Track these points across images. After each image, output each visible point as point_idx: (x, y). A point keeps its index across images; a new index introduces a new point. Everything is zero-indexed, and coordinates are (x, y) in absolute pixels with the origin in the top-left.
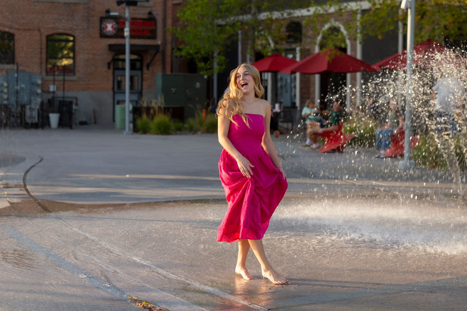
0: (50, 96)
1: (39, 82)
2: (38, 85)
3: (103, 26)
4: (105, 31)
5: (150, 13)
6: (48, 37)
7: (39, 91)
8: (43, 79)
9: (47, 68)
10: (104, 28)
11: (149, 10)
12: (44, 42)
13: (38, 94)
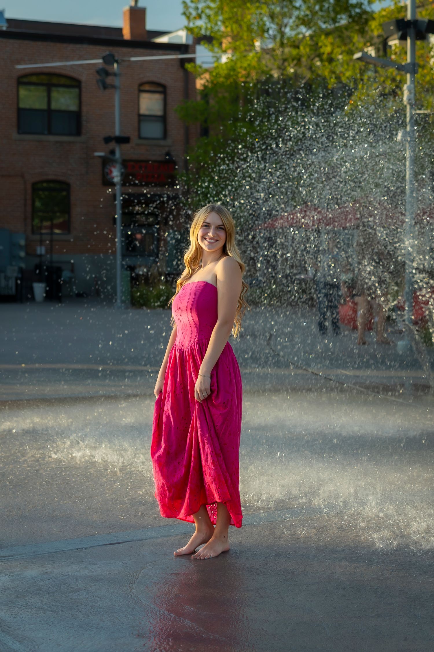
0: (37, 261)
1: (22, 242)
2: (21, 247)
3: (107, 170)
4: (109, 177)
5: (168, 154)
6: (34, 184)
7: (22, 254)
8: (27, 239)
9: (33, 226)
10: (107, 173)
11: (167, 149)
12: (29, 191)
13: (21, 258)
